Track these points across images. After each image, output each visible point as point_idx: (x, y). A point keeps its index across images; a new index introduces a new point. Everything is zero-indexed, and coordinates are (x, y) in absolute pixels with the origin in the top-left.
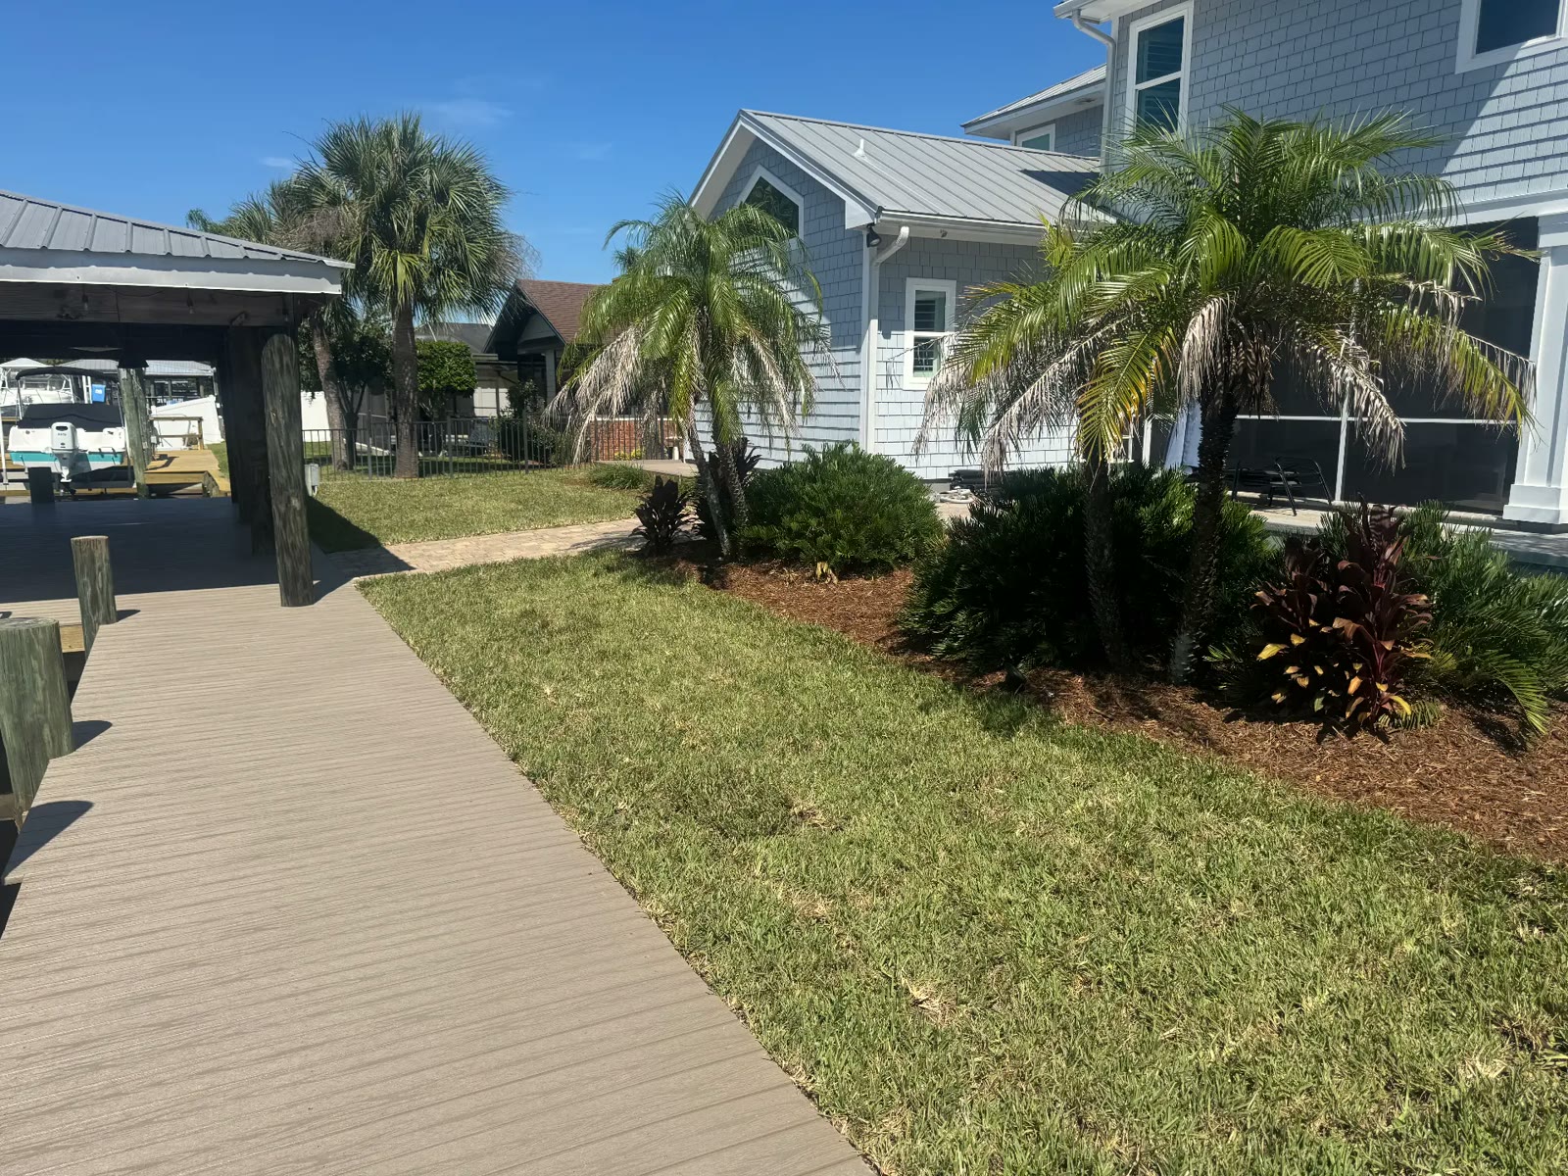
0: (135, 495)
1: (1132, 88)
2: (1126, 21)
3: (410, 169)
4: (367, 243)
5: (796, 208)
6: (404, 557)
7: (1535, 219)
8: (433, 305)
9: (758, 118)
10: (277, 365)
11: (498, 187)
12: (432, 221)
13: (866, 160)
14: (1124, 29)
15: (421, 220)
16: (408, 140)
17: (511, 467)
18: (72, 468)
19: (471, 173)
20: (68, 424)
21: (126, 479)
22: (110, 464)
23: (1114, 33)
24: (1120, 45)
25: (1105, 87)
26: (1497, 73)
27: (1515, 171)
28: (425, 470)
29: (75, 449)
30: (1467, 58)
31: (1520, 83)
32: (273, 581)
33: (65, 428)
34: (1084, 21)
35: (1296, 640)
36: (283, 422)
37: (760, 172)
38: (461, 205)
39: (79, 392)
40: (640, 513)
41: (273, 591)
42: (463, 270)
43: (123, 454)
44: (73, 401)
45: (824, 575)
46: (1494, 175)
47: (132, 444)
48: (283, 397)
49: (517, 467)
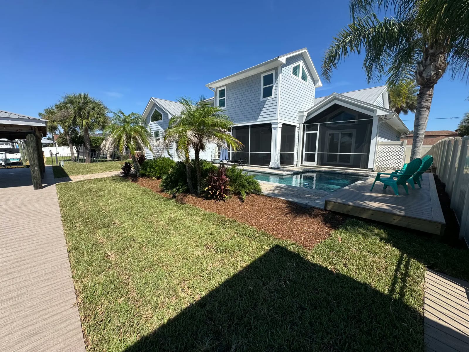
0: (23, 168)
1: (218, 99)
2: (217, 88)
3: (86, 103)
4: (75, 117)
5: (161, 115)
6: (71, 179)
7: (271, 123)
8: (92, 129)
9: (154, 99)
10: (30, 140)
11: (107, 108)
12: (91, 114)
13: (174, 107)
14: (217, 90)
15: (88, 113)
16: (85, 98)
17: (112, 161)
18: (5, 162)
19: (100, 105)
20: (4, 153)
21: (21, 164)
22: (16, 161)
23: (215, 90)
24: (216, 92)
25: (214, 99)
26: (265, 101)
27: (268, 116)
28: (92, 161)
29: (6, 158)
30: (262, 99)
31: (268, 103)
32: (32, 185)
33: (3, 153)
34: (210, 87)
35: (210, 187)
36: (32, 152)
37: (155, 108)
38: (98, 111)
39: (13, 146)
40: (122, 169)
41: (32, 187)
42: (99, 123)
43: (20, 159)
44: (11, 148)
45: (154, 179)
46: (266, 116)
47: (22, 157)
48: (32, 147)
49: (113, 161)
